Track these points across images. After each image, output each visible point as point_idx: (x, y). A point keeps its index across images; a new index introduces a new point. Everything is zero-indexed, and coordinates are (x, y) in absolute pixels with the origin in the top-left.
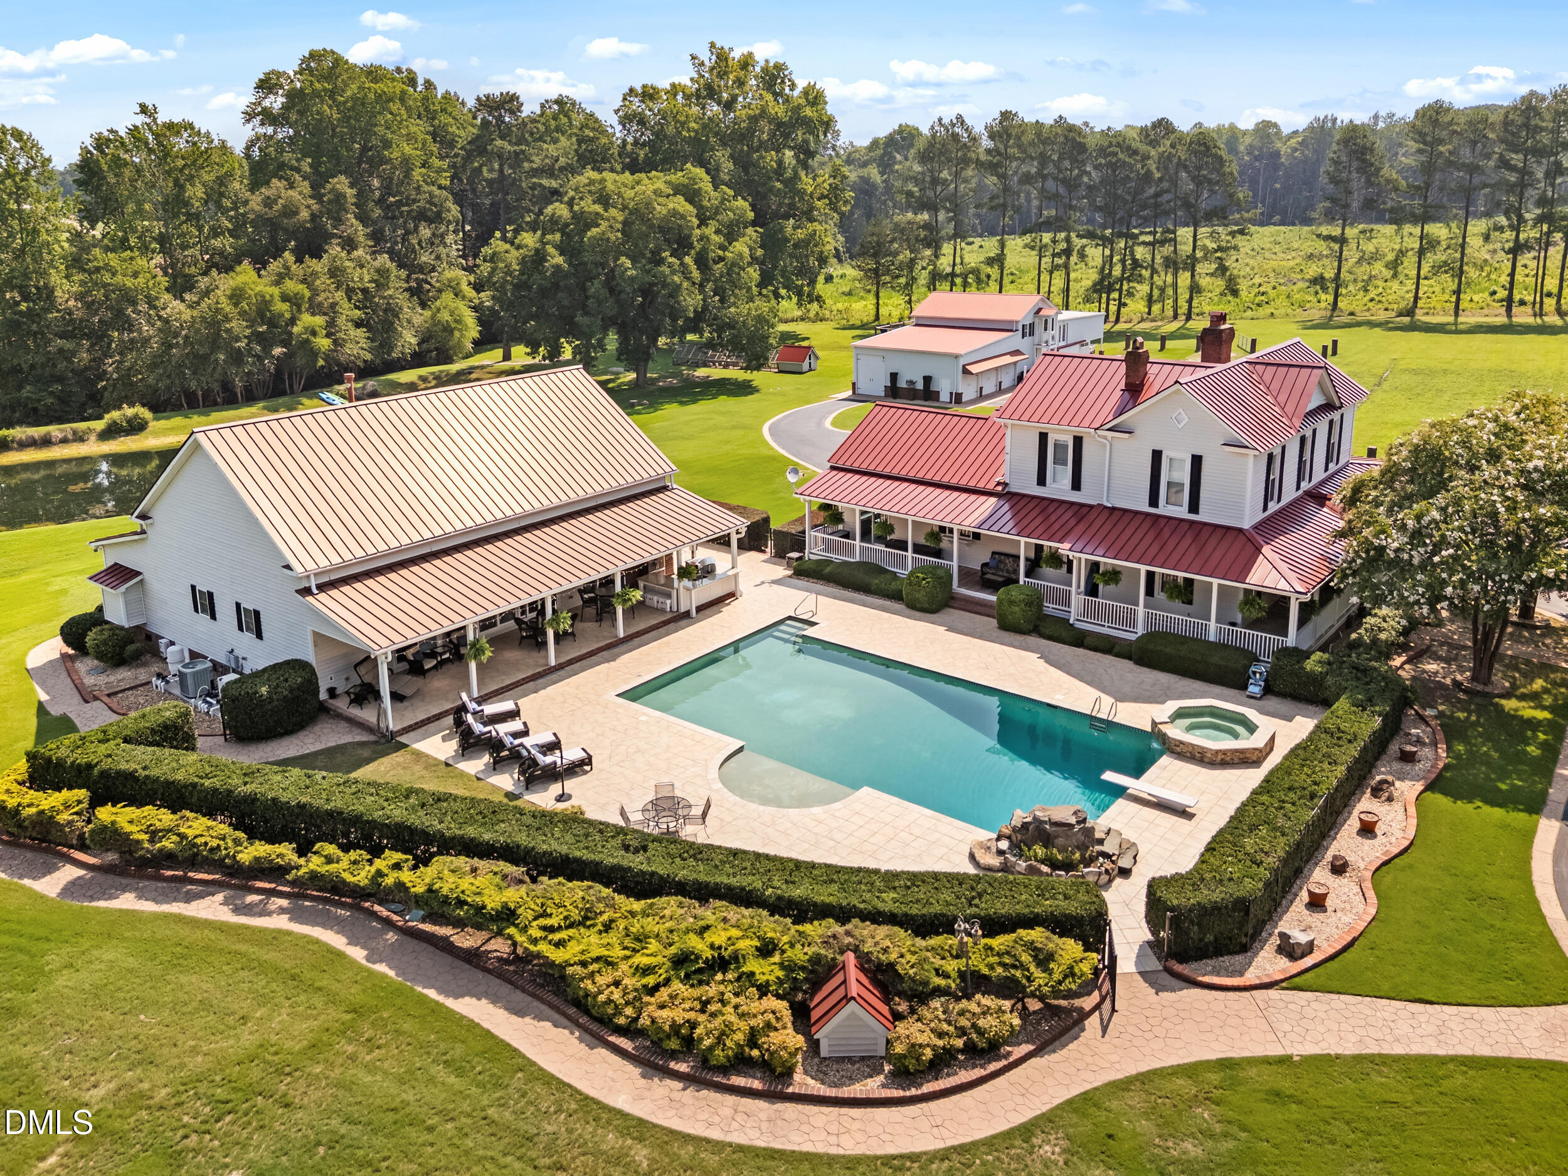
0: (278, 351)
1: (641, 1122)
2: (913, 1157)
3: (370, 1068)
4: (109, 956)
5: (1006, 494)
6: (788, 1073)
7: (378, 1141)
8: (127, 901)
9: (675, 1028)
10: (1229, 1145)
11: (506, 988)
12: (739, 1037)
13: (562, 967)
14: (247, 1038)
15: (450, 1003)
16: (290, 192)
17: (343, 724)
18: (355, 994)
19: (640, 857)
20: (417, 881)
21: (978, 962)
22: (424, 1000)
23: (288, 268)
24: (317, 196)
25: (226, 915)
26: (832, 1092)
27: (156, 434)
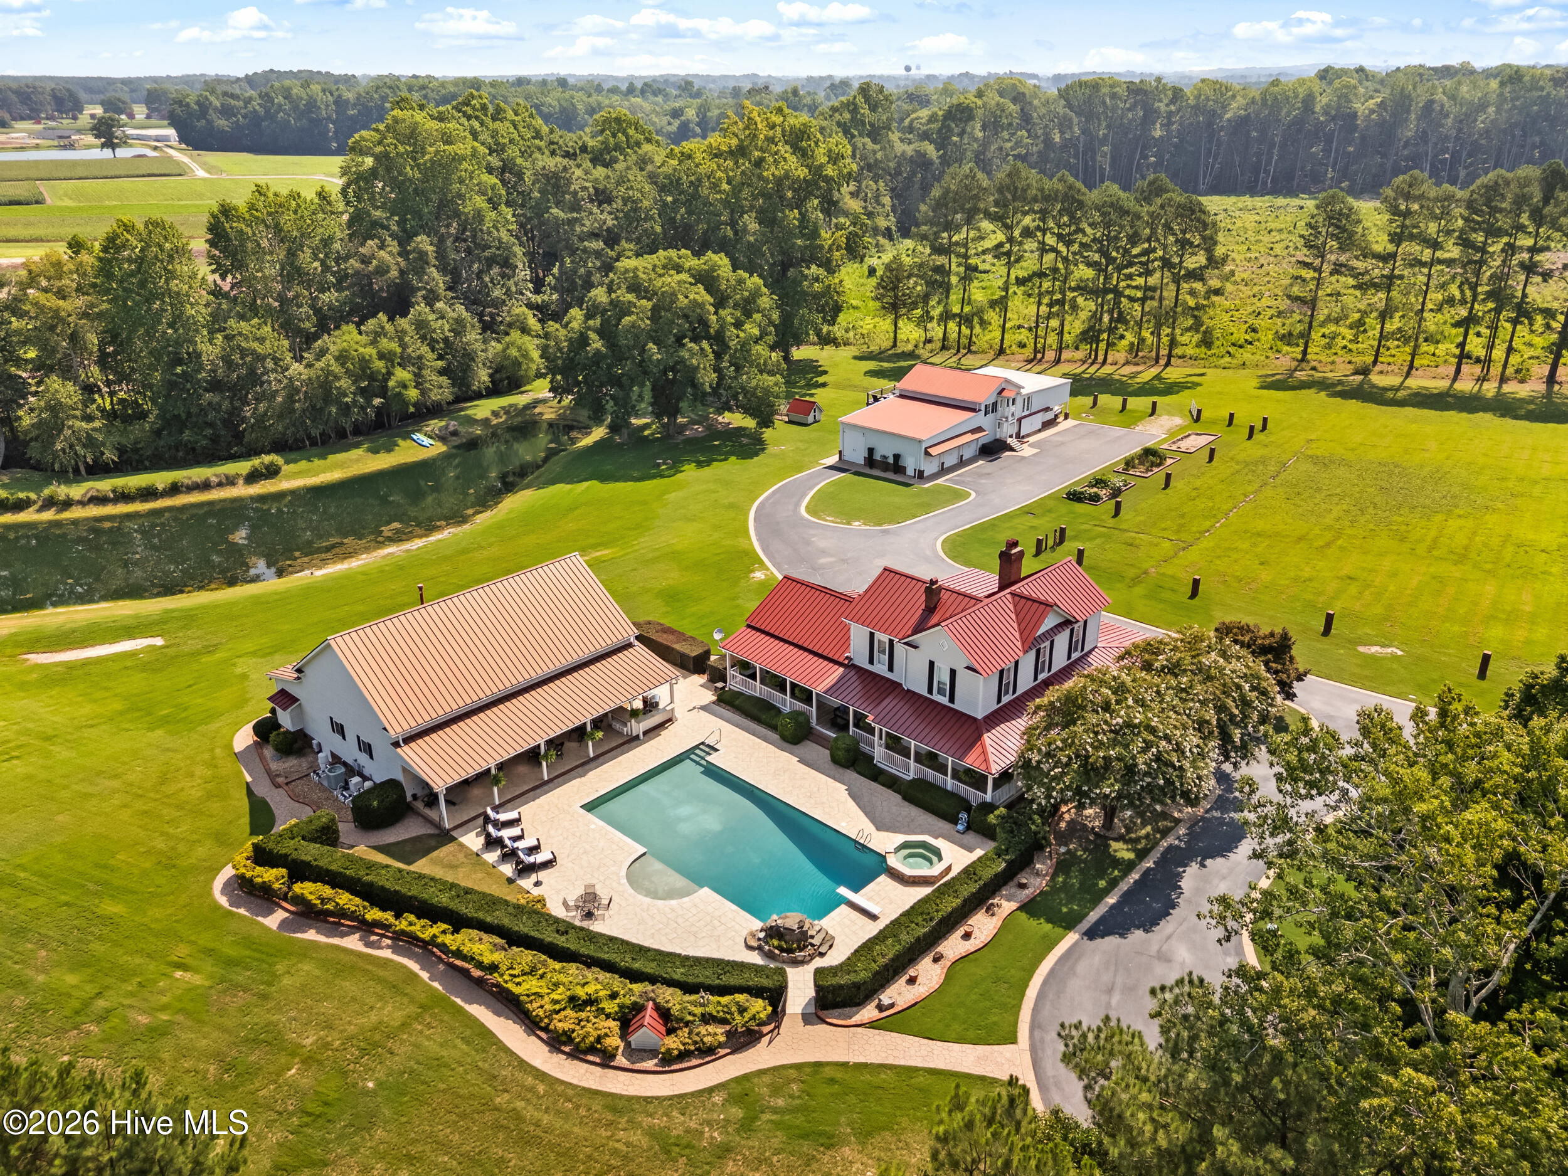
0: (377, 401)
1: (544, 1074)
2: (657, 1098)
3: (429, 1038)
4: (306, 967)
5: (850, 666)
6: (613, 1056)
7: (430, 1073)
8: (311, 935)
9: (565, 1032)
10: (798, 1102)
11: (493, 1001)
12: (592, 1039)
13: (518, 996)
14: (374, 1018)
15: (467, 1007)
16: (382, 252)
17: (421, 819)
18: (422, 997)
19: (563, 938)
20: (452, 941)
21: (711, 1009)
22: (454, 1004)
23: (383, 328)
24: (404, 254)
25: (360, 947)
26: (630, 1066)
27: (288, 477)
